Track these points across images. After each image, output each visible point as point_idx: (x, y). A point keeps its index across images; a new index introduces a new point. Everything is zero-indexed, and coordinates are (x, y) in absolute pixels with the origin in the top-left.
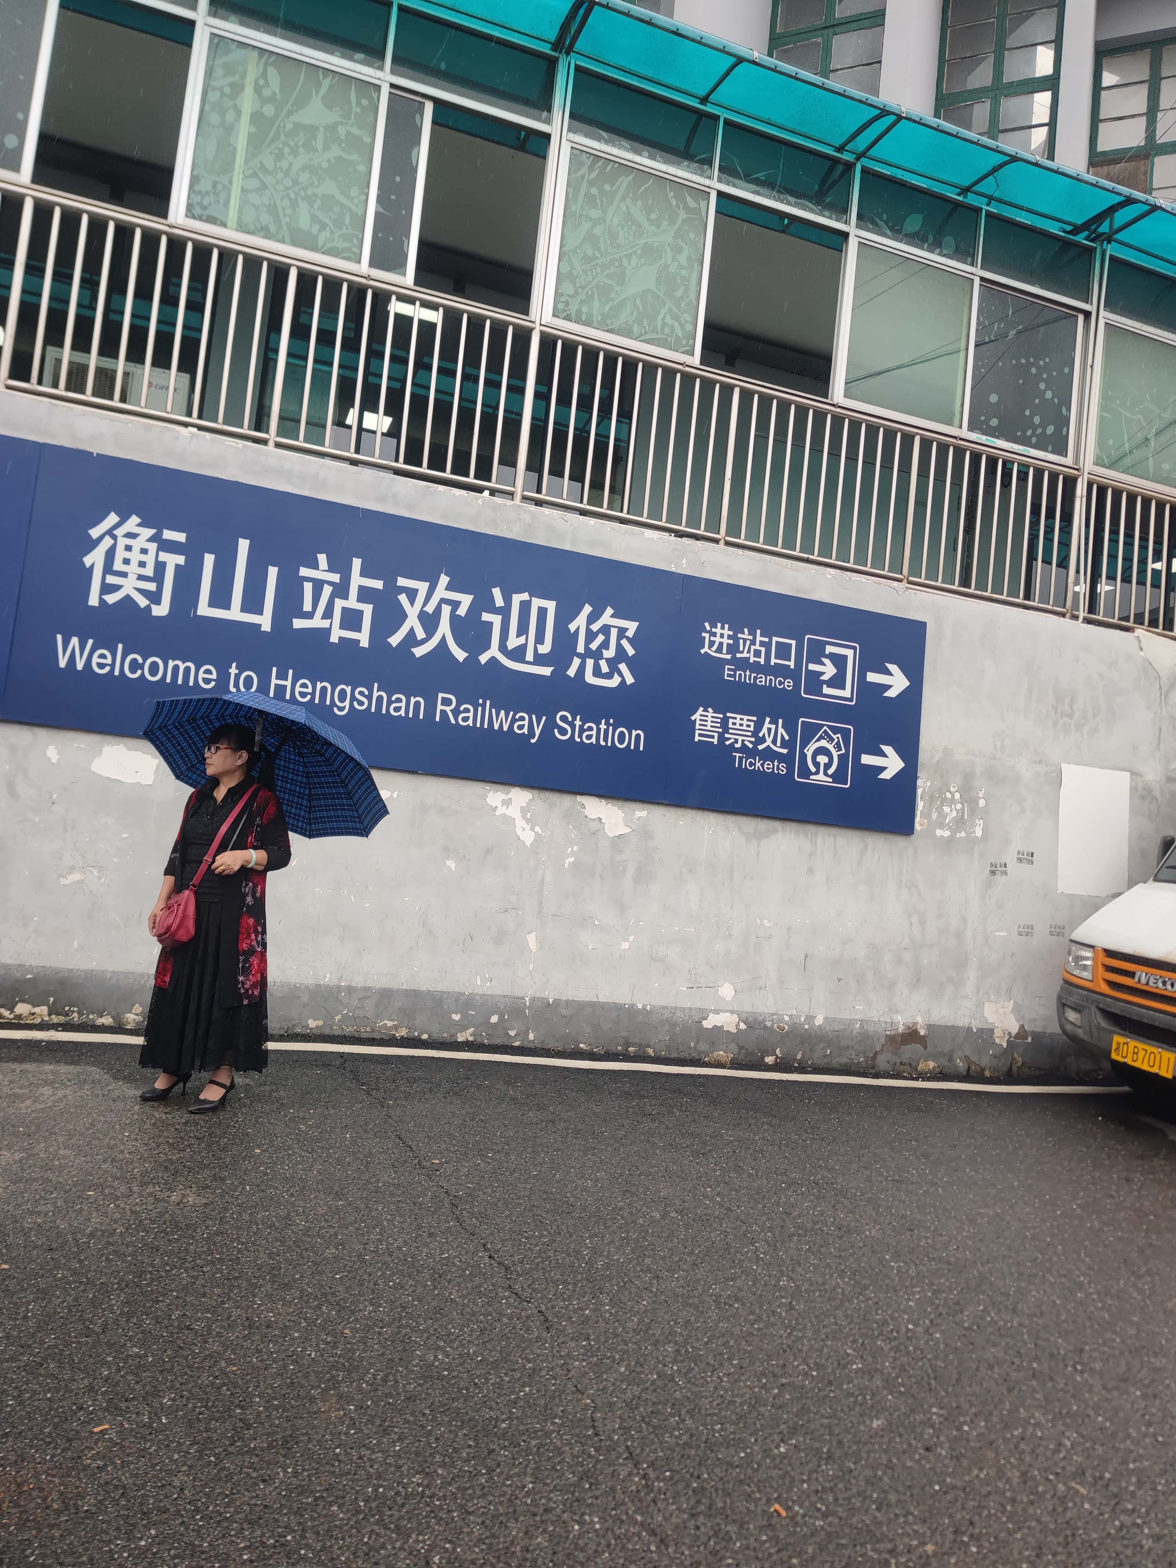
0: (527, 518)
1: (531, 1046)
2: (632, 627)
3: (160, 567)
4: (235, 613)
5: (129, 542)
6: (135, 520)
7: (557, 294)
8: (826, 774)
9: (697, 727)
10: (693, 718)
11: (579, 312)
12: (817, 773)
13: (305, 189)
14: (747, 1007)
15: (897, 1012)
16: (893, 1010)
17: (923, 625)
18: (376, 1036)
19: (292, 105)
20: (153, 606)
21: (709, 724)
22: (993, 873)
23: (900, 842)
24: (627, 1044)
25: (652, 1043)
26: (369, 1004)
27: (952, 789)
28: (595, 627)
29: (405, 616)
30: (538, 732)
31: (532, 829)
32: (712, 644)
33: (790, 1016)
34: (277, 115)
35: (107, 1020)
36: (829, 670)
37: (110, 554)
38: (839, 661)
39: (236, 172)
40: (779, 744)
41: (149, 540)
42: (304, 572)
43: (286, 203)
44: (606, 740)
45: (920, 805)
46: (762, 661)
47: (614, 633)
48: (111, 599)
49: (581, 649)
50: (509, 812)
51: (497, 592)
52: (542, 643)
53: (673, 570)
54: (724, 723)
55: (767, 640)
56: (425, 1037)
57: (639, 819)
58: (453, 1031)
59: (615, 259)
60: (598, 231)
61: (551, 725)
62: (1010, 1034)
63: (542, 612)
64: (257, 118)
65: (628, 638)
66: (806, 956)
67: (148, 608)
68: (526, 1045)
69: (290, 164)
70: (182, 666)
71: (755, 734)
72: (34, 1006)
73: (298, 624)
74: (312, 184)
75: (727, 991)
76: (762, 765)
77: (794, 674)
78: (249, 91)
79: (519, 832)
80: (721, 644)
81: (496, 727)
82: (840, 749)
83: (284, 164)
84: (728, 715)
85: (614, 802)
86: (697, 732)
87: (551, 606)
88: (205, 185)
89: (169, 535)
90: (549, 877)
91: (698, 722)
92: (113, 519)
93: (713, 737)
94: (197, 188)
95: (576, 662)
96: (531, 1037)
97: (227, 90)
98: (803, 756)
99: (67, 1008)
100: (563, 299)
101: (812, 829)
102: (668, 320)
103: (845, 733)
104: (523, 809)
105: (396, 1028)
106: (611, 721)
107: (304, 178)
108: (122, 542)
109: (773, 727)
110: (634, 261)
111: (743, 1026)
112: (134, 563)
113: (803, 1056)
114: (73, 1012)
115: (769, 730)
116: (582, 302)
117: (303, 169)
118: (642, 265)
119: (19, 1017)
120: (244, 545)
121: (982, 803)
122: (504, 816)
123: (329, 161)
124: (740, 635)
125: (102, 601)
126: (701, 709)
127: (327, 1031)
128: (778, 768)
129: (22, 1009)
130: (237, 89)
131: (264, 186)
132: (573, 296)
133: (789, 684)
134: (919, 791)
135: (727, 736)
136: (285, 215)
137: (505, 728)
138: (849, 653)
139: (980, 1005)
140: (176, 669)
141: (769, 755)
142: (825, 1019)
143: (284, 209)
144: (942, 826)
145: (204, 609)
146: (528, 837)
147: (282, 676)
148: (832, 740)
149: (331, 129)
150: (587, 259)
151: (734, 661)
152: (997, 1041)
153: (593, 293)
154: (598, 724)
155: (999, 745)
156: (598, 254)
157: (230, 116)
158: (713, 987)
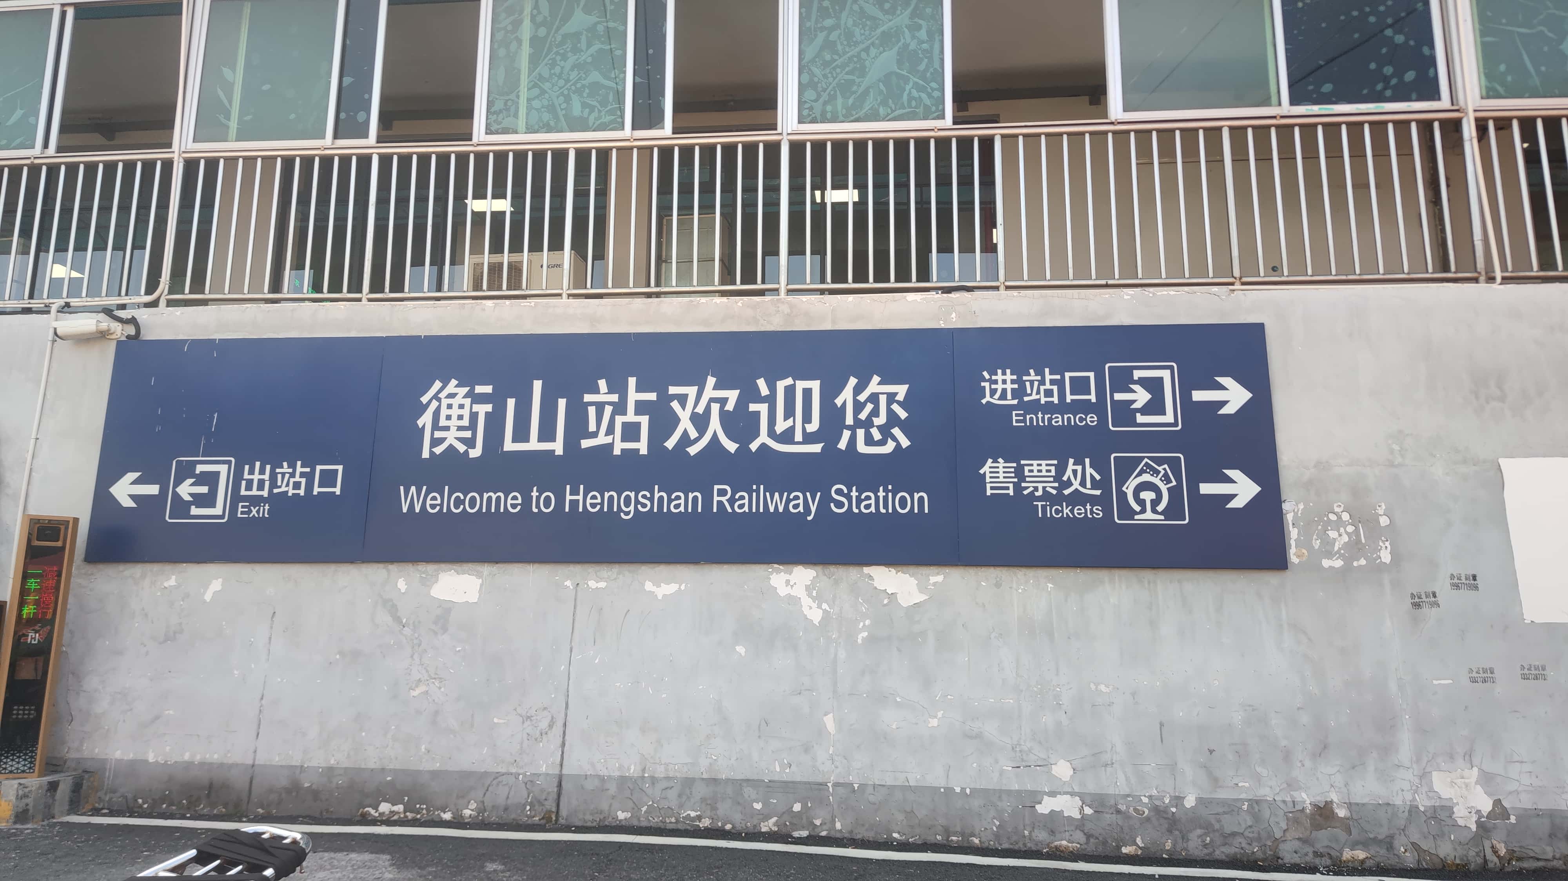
0: (785, 309)
1: (838, 835)
2: (901, 391)
3: (474, 416)
4: (534, 444)
5: (450, 401)
6: (454, 382)
7: (801, 103)
8: (1154, 511)
9: (988, 480)
10: (982, 471)
11: (824, 112)
12: (1143, 511)
13: (574, 84)
14: (1091, 788)
15: (1300, 788)
16: (1291, 785)
17: (1260, 327)
18: (680, 826)
19: (560, 22)
20: (469, 450)
21: (1001, 475)
22: (1417, 605)
23: (1272, 579)
24: (947, 832)
25: (977, 832)
26: (672, 794)
27: (1337, 510)
28: (862, 398)
29: (677, 420)
30: (813, 509)
31: (819, 607)
32: (993, 392)
33: (1150, 797)
34: (548, 34)
35: (447, 816)
36: (1141, 397)
37: (437, 414)
38: (1154, 386)
39: (522, 86)
40: (1089, 485)
41: (465, 397)
42: (588, 398)
43: (562, 98)
44: (886, 506)
45: (1293, 534)
46: (1055, 399)
47: (883, 399)
48: (438, 450)
49: (849, 421)
50: (794, 592)
51: (761, 383)
52: (810, 422)
53: (943, 326)
54: (1019, 473)
55: (1058, 377)
56: (728, 827)
57: (935, 584)
58: (755, 822)
59: (854, 56)
60: (834, 36)
61: (827, 499)
62: (1478, 812)
63: (807, 393)
64: (534, 40)
65: (898, 402)
66: (1162, 725)
67: (466, 452)
68: (833, 834)
69: (562, 68)
70: (494, 497)
71: (1058, 478)
72: (393, 805)
73: (586, 444)
74: (580, 79)
75: (1063, 770)
76: (1072, 511)
77: (1098, 408)
78: (527, 24)
79: (806, 610)
80: (1004, 391)
81: (772, 509)
82: (1170, 481)
83: (557, 70)
84: (1023, 462)
85: (905, 568)
86: (988, 486)
87: (815, 385)
88: (499, 105)
89: (480, 389)
90: (842, 654)
91: (988, 475)
92: (438, 385)
93: (1008, 488)
94: (493, 110)
95: (846, 434)
96: (838, 826)
97: (510, 28)
98: (1122, 496)
99: (418, 806)
100: (807, 106)
101: (1147, 575)
102: (915, 93)
103: (1174, 464)
104: (808, 588)
105: (699, 818)
106: (890, 487)
107: (574, 75)
108: (445, 402)
109: (1079, 468)
110: (873, 51)
111: (1088, 811)
112: (454, 417)
113: (1174, 845)
114: (423, 809)
115: (1075, 472)
116: (825, 103)
117: (572, 69)
118: (881, 53)
119: (381, 814)
120: (538, 385)
121: (1384, 521)
122: (789, 596)
123: (592, 55)
124: (1025, 378)
125: (432, 453)
126: (990, 460)
127: (635, 823)
128: (1092, 512)
129: (385, 807)
130: (517, 24)
131: (543, 92)
132: (816, 101)
133: (1092, 419)
134: (1289, 518)
135: (1023, 485)
136: (562, 110)
137: (781, 509)
138: (1166, 374)
139: (1424, 776)
140: (489, 499)
141: (1078, 499)
142: (1199, 800)
143: (560, 105)
144: (1330, 555)
145: (509, 445)
146: (815, 615)
147: (575, 492)
148: (1157, 472)
149: (592, 29)
150: (826, 64)
151: (1021, 405)
152: (1461, 822)
153: (836, 92)
154: (876, 493)
155: (1396, 447)
156: (836, 57)
157: (514, 46)
158: (1046, 765)
